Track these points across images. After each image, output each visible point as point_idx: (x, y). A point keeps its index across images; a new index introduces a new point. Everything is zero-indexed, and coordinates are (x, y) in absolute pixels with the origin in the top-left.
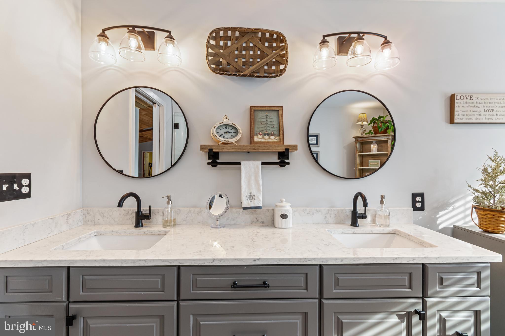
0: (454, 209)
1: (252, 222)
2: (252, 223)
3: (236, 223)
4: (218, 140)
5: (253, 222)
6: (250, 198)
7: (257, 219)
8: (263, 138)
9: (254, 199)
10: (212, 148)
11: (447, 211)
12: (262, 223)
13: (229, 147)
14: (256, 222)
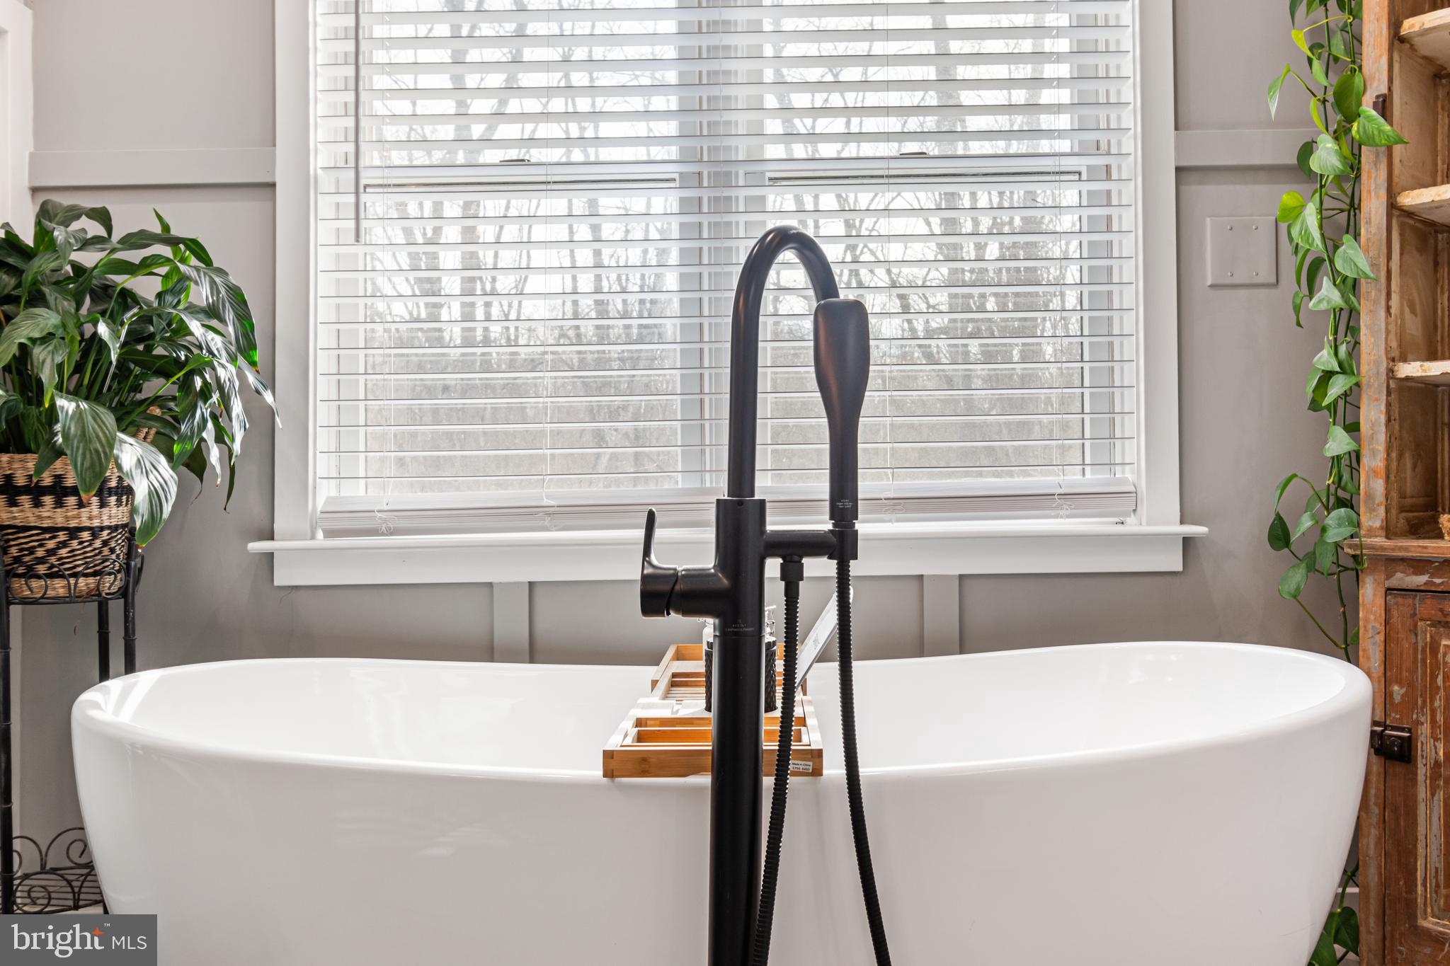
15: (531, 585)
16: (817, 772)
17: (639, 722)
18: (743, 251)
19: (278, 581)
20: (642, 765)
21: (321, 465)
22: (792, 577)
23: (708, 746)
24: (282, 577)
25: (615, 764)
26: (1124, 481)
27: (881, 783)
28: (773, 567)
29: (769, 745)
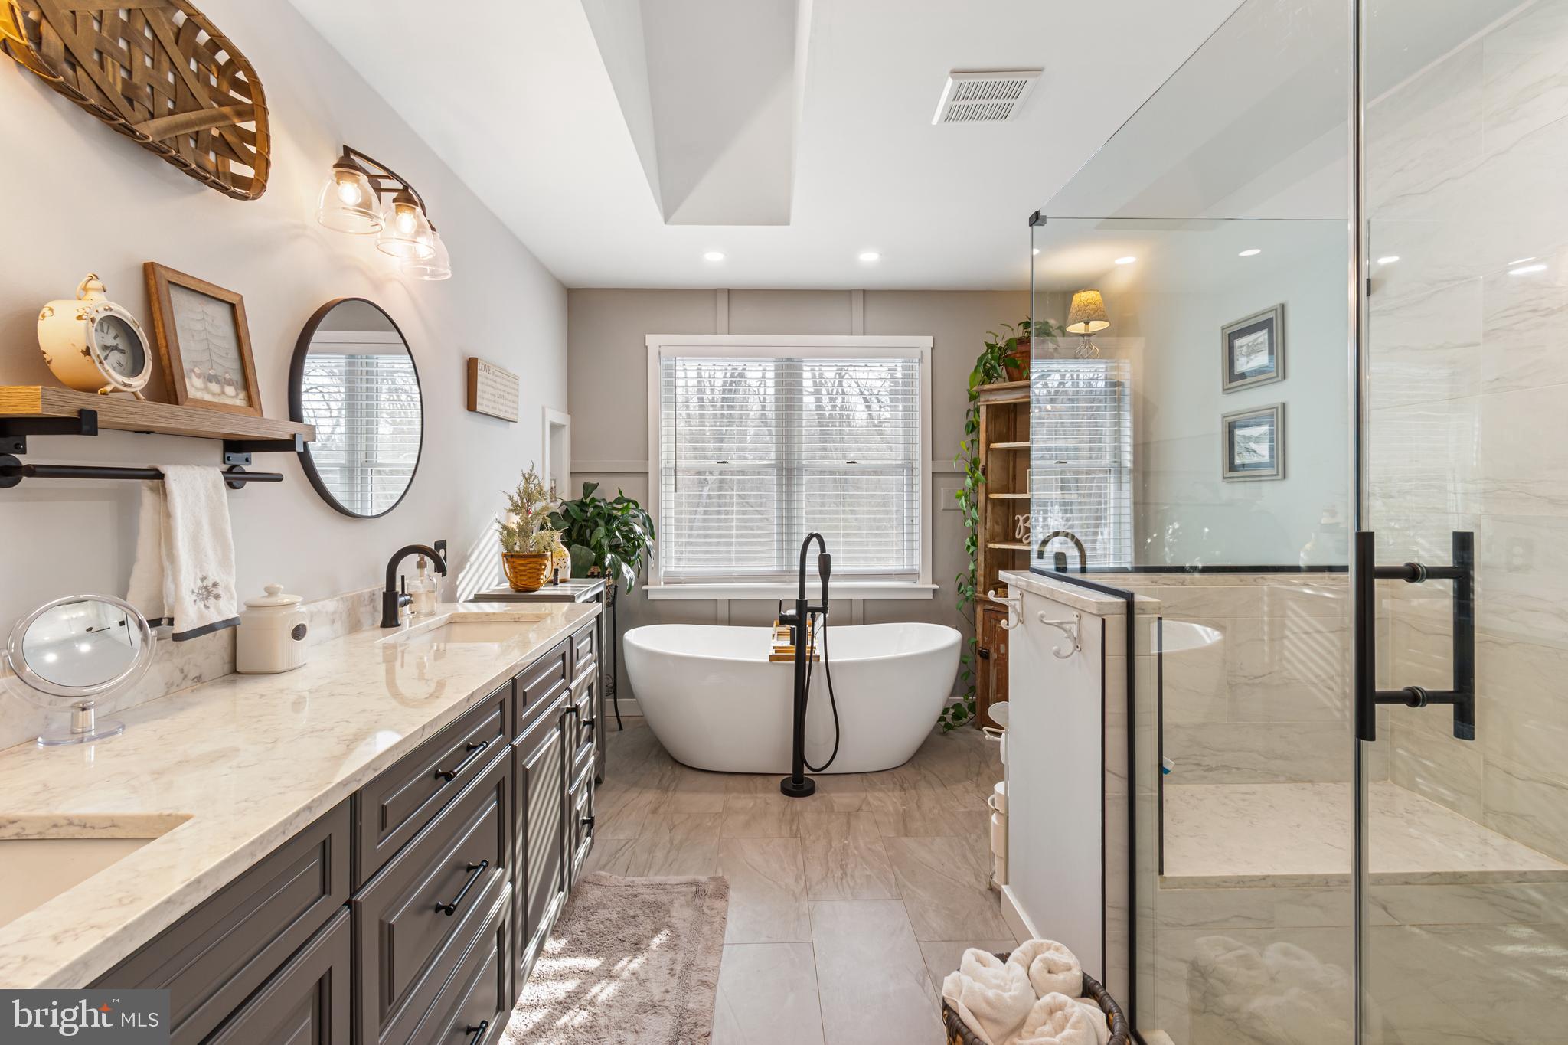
0: (471, 566)
1: (168, 688)
2: (167, 692)
3: (115, 707)
4: (104, 377)
5: (172, 684)
6: (201, 596)
7: (182, 671)
8: (206, 389)
9: (217, 597)
10: (95, 409)
11: (465, 571)
12: (198, 681)
13: (152, 412)
14: (181, 683)
15: (729, 600)
16: (818, 661)
17: (774, 648)
18: (804, 538)
19: (649, 598)
20: (779, 659)
21: (662, 561)
22: (813, 618)
23: (794, 655)
24: (651, 597)
25: (772, 658)
26: (915, 570)
27: (833, 663)
28: (809, 614)
29: (808, 654)
